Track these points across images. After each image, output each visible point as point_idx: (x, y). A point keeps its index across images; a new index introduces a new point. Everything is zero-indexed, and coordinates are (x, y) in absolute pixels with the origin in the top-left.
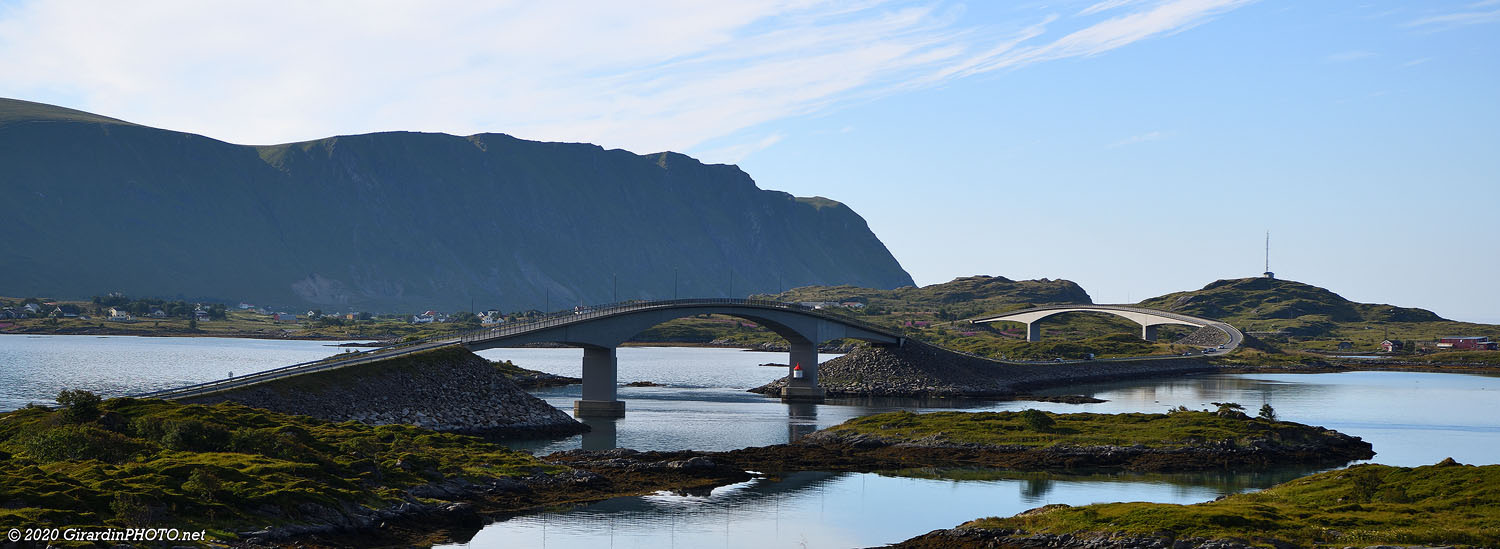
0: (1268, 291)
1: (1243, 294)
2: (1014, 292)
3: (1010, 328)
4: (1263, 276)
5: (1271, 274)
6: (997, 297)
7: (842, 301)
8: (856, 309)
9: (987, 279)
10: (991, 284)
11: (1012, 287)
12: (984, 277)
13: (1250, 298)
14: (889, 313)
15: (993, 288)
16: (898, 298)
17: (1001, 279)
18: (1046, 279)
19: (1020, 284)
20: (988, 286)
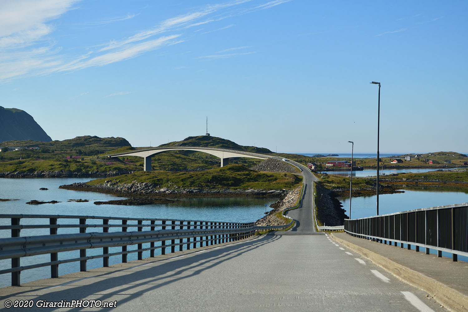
0: (210, 141)
1: (200, 142)
2: (102, 142)
3: (126, 159)
4: (205, 135)
5: (209, 134)
6: (95, 144)
7: (28, 147)
8: (36, 150)
9: (90, 137)
10: (92, 139)
11: (101, 140)
12: (88, 136)
13: (203, 144)
14: (53, 152)
15: (93, 141)
16: (52, 145)
17: (96, 137)
18: (113, 137)
19: (104, 139)
20: (91, 140)
